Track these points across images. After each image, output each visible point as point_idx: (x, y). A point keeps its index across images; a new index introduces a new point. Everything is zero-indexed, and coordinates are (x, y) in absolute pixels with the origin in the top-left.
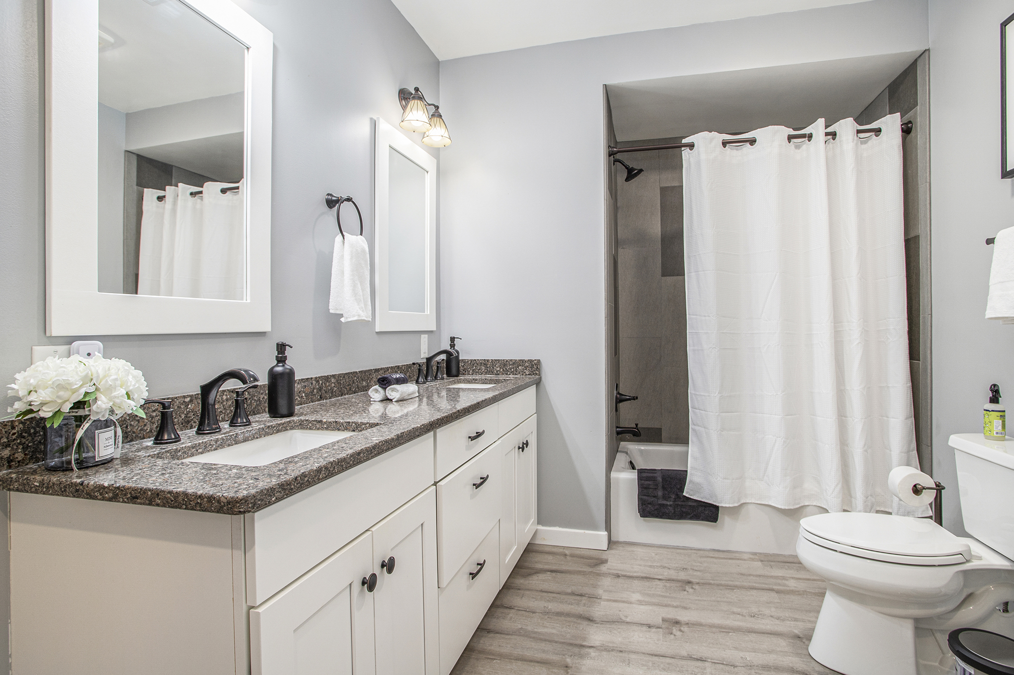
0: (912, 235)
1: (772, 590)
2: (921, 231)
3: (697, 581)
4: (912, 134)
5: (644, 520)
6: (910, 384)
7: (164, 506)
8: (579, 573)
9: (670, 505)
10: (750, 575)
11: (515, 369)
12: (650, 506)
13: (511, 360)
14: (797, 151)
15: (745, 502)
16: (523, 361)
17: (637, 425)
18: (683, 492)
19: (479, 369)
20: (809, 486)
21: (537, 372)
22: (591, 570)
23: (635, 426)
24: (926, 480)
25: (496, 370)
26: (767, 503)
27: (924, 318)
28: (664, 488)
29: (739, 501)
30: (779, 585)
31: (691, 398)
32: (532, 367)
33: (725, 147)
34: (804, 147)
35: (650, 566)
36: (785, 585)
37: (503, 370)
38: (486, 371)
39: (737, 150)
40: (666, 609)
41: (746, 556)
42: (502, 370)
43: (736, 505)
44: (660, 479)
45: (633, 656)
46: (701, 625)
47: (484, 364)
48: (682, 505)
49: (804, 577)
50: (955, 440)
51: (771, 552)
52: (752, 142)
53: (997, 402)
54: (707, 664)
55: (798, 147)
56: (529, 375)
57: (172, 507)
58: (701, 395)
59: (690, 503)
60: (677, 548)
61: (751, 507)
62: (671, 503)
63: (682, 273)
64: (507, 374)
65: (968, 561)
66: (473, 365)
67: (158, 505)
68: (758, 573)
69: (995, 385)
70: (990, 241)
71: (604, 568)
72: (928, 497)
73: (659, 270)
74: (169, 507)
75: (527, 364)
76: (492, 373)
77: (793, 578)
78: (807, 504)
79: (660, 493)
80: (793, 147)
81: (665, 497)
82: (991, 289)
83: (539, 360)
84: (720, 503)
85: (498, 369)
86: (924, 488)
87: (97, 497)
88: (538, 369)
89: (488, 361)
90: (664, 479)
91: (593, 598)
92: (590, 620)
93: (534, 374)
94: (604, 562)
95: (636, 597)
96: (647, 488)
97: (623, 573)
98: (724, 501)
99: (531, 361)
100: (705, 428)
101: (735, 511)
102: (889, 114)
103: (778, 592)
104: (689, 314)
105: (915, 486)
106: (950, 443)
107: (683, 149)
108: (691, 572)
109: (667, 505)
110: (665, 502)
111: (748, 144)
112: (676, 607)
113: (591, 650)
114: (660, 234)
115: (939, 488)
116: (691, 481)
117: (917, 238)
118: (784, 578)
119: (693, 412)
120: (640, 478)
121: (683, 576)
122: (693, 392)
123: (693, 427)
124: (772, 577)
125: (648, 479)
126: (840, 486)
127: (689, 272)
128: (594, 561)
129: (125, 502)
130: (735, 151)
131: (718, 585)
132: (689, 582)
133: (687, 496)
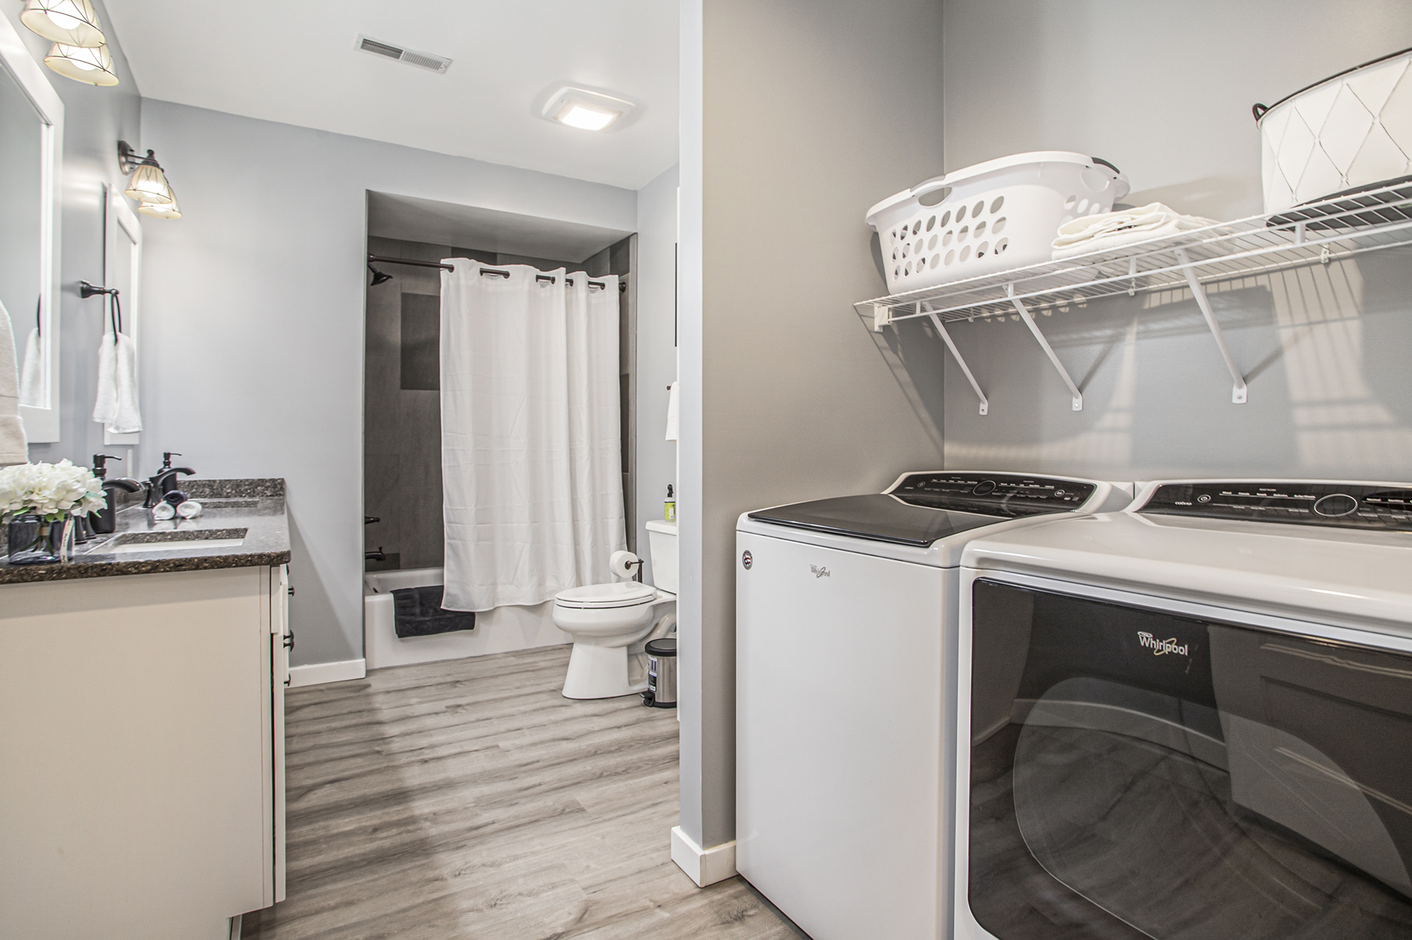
0: (623, 373)
1: (528, 671)
2: (631, 371)
3: (465, 679)
4: (626, 292)
5: (401, 641)
6: (622, 491)
7: (213, 568)
8: (347, 698)
9: (429, 621)
10: (508, 666)
11: (252, 490)
12: (408, 625)
13: (247, 480)
14: (543, 289)
15: (497, 606)
16: (262, 480)
17: (380, 549)
18: (440, 605)
19: (202, 492)
20: (550, 583)
21: (282, 493)
22: (357, 694)
23: (378, 550)
24: (633, 558)
25: (225, 491)
26: (516, 604)
27: (631, 439)
28: (422, 604)
29: (493, 605)
30: (533, 667)
31: (447, 513)
32: (275, 486)
33: (482, 275)
34: (548, 287)
35: (417, 679)
36: (537, 666)
37: (236, 492)
38: (212, 493)
39: (492, 279)
40: (445, 701)
41: (500, 656)
42: (234, 492)
43: (491, 608)
44: (417, 596)
45: (432, 732)
46: (479, 702)
47: (209, 485)
48: (440, 619)
49: (550, 658)
50: (650, 525)
51: (520, 649)
52: (506, 275)
53: (671, 496)
54: (493, 720)
55: (543, 286)
56: (271, 496)
57: (221, 568)
58: (457, 509)
59: (448, 616)
60: (436, 662)
61: (503, 610)
62: (429, 618)
63: (436, 387)
64: (241, 496)
65: (655, 599)
66: (193, 487)
67: (205, 568)
68: (514, 663)
69: (670, 485)
70: (669, 388)
71: (370, 690)
72: (634, 569)
73: (398, 383)
74: (218, 568)
75: (268, 484)
76: (220, 496)
77: (542, 661)
78: (548, 599)
79: (417, 610)
80: (539, 286)
81: (423, 614)
82: (669, 420)
83: (283, 480)
84: (477, 609)
85: (229, 491)
86: (632, 563)
87: (130, 571)
88: (282, 489)
89: (214, 481)
90: (421, 596)
91: (372, 711)
92: (380, 723)
93: (277, 495)
94: (368, 686)
95: (414, 700)
96: (404, 607)
97: (392, 689)
98: (480, 606)
99: (273, 480)
100: (461, 540)
101: (488, 614)
102: (611, 274)
103: (532, 671)
104: (444, 431)
105: (626, 563)
106: (647, 528)
107: (441, 269)
108: (457, 675)
109: (426, 621)
110: (423, 619)
111: (502, 277)
112: (454, 697)
113: (393, 739)
114: (400, 343)
115: (641, 562)
116: (448, 594)
117: (627, 376)
118: (535, 662)
119: (450, 527)
120: (396, 599)
121: (449, 679)
122: (448, 507)
123: (449, 541)
124: (525, 664)
125: (405, 598)
126: (575, 577)
127: (445, 391)
128: (358, 688)
129: (167, 571)
130: (490, 280)
131: (483, 678)
132: (458, 682)
133: (445, 608)
